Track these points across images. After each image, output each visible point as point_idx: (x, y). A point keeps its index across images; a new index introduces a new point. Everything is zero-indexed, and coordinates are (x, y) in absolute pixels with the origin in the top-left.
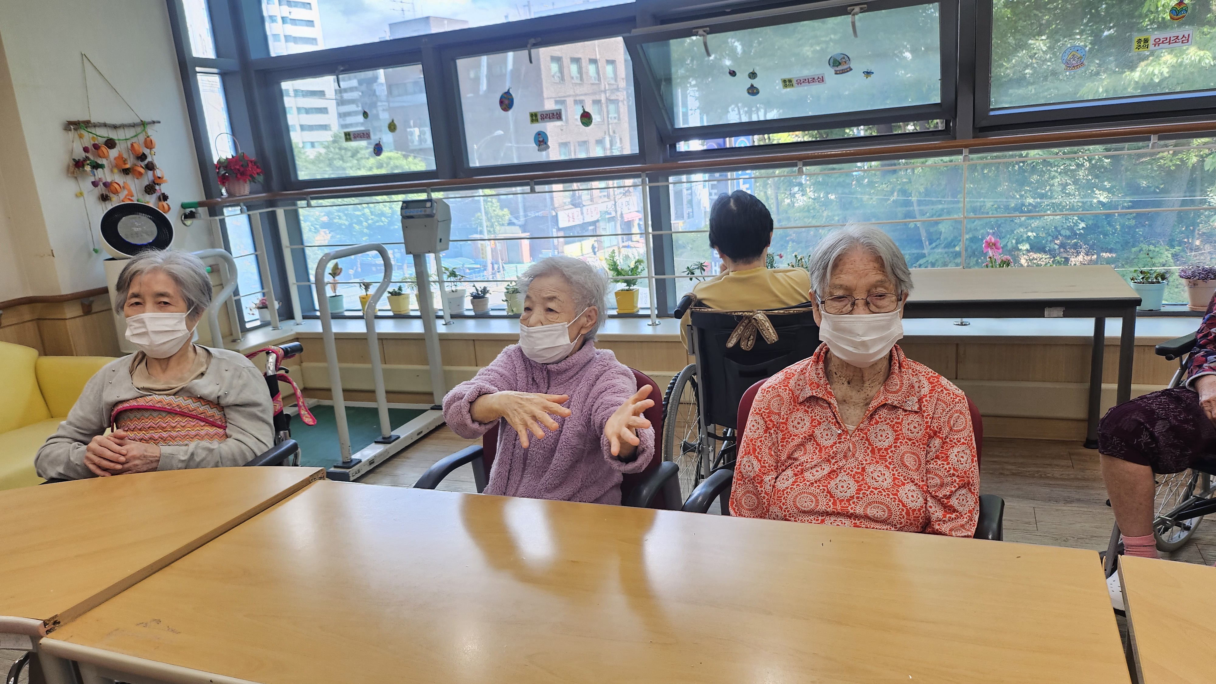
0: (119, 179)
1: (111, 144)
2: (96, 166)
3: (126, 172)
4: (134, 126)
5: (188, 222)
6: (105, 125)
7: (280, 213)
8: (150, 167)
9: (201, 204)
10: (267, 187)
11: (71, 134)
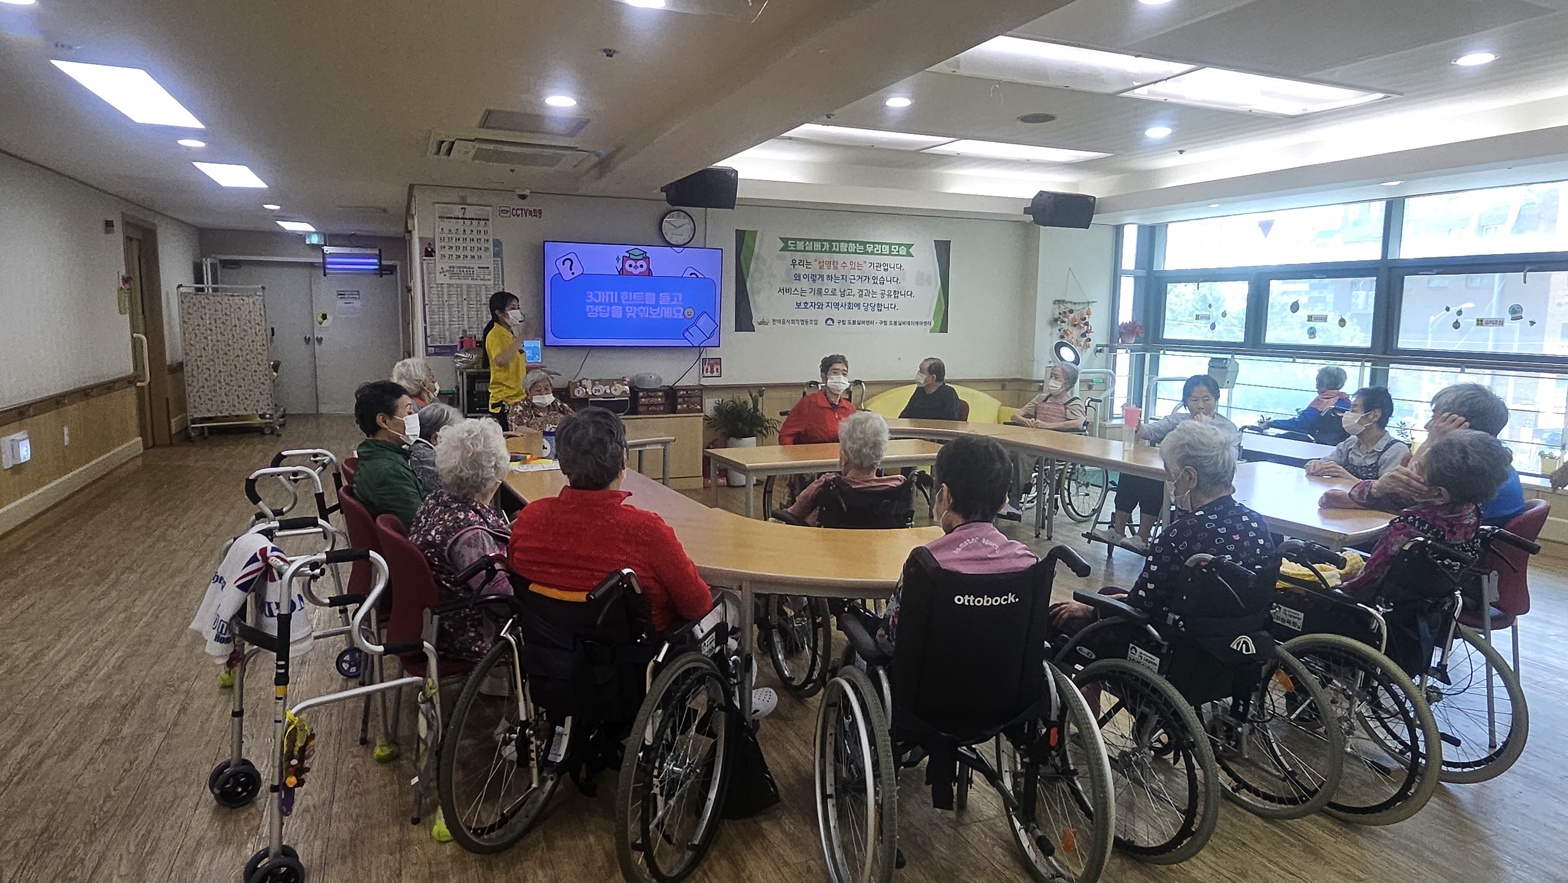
0: (1071, 329)
1: (1071, 311)
2: (1063, 322)
3: (1075, 325)
4: (1084, 303)
5: (1097, 354)
6: (1071, 302)
7: (1148, 356)
8: (1087, 324)
9: (1106, 346)
10: (1145, 341)
11: (1056, 306)
